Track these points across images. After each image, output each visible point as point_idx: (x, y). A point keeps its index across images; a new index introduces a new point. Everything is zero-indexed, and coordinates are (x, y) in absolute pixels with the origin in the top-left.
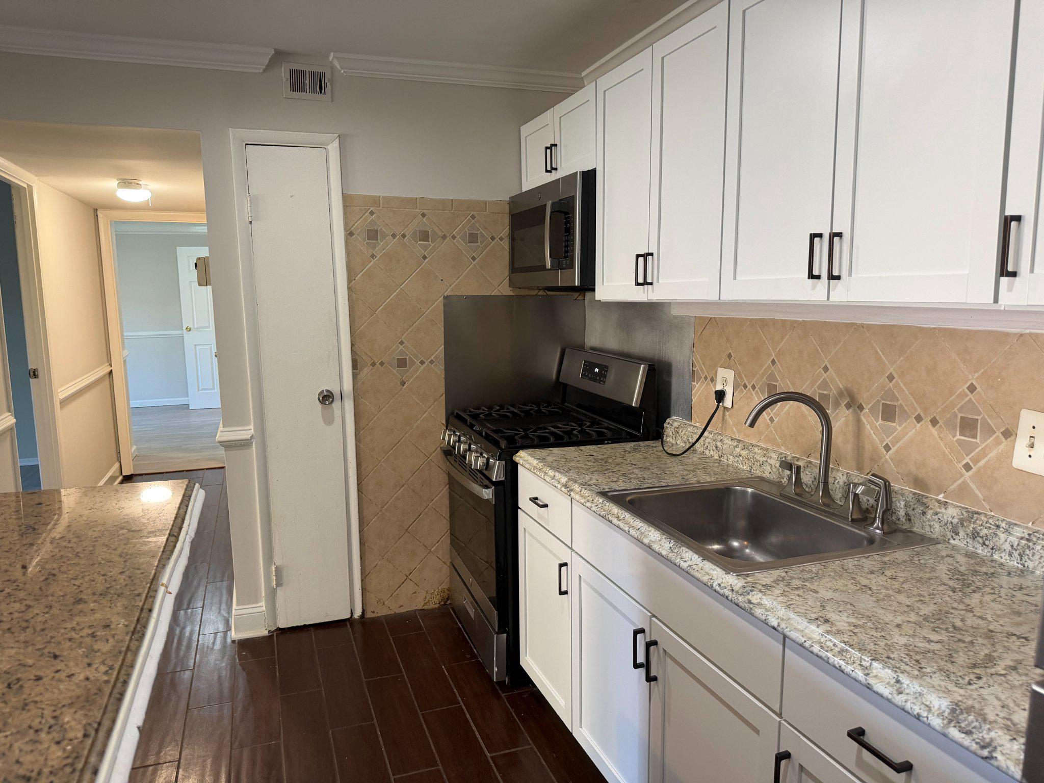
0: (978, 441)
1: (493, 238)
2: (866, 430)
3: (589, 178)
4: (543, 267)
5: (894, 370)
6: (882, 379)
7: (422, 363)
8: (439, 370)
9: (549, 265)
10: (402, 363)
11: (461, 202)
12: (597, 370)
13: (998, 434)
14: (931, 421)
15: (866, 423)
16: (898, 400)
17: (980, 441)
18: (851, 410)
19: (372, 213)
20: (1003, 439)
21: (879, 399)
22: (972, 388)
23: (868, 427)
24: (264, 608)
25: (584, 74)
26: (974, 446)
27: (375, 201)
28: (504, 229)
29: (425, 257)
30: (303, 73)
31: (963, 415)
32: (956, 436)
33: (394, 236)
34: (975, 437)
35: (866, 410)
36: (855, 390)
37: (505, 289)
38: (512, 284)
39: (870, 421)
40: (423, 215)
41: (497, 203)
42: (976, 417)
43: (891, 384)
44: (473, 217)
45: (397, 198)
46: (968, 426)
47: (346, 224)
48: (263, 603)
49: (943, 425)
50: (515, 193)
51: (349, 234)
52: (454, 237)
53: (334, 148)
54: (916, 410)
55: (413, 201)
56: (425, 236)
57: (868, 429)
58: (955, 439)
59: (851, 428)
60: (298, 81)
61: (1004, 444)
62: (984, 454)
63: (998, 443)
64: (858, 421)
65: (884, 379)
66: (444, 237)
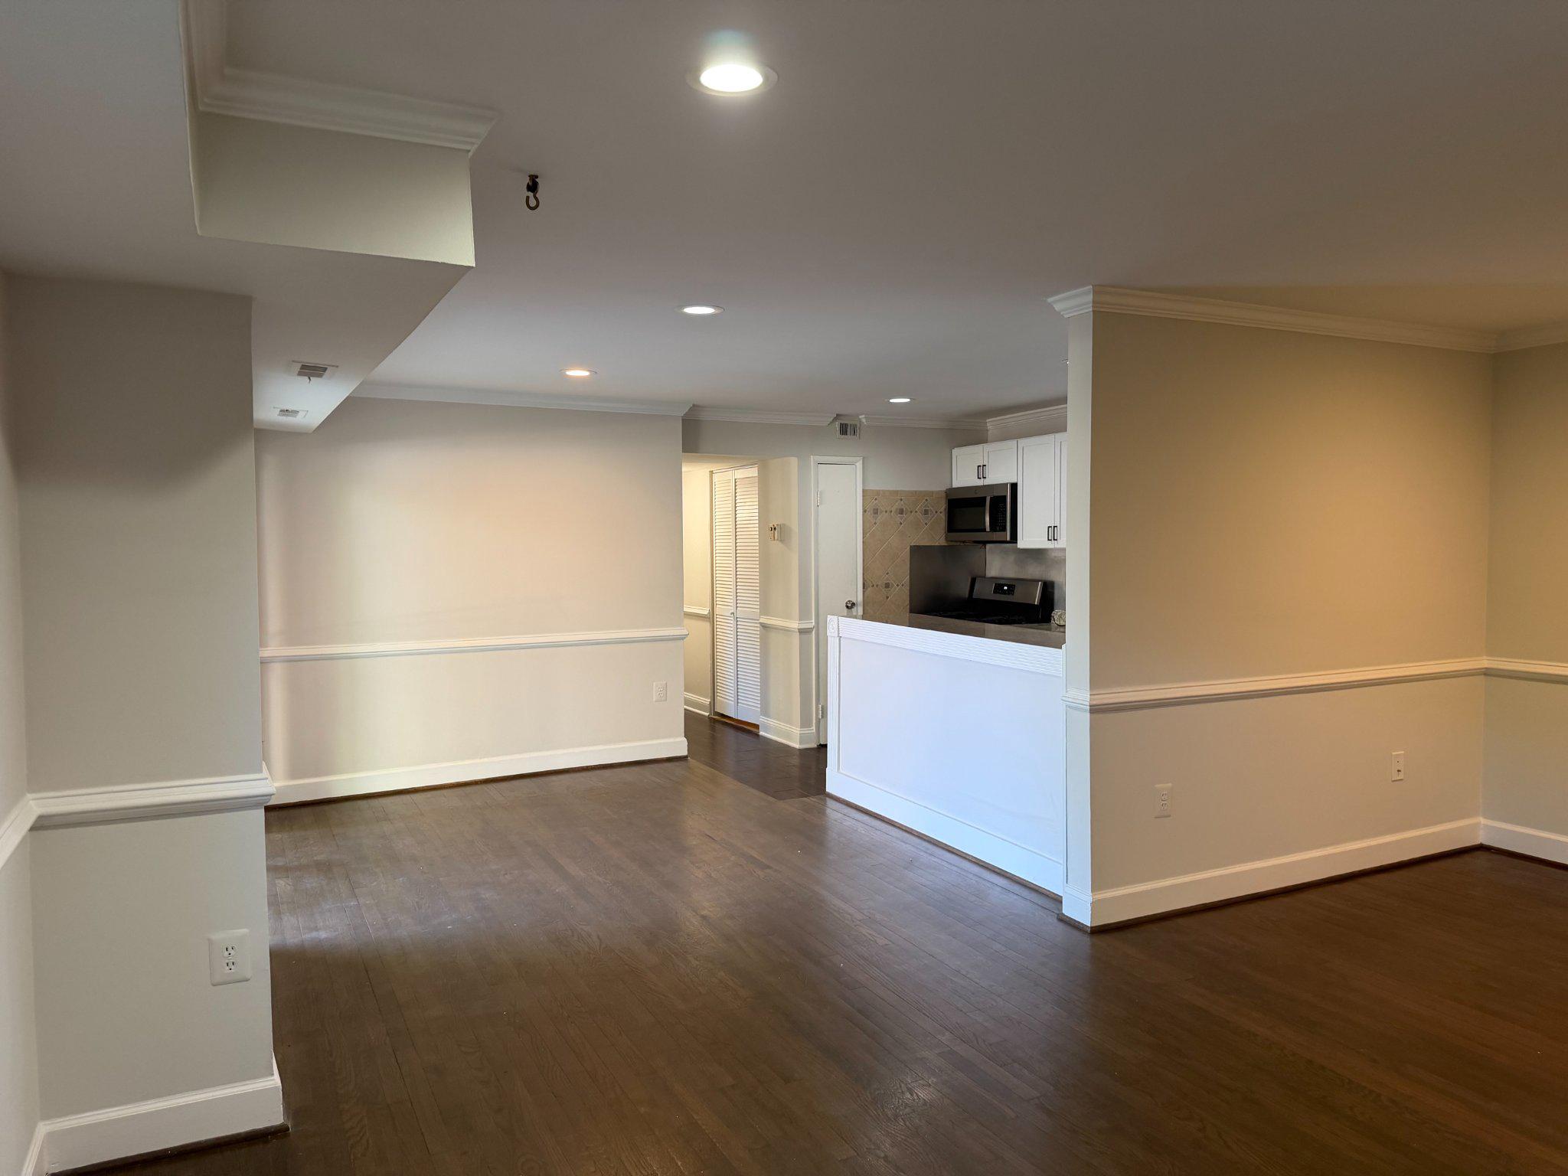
1: (936, 512)
3: (1014, 486)
4: (984, 530)
7: (898, 585)
8: (906, 590)
9: (988, 529)
10: (887, 586)
11: (921, 492)
12: (1006, 588)
19: (876, 499)
24: (814, 731)
25: (988, 420)
27: (878, 492)
28: (943, 506)
29: (901, 524)
30: (846, 425)
33: (886, 512)
37: (942, 542)
38: (947, 539)
40: (901, 500)
41: (938, 492)
44: (927, 500)
45: (888, 491)
47: (863, 506)
48: (814, 728)
50: (949, 487)
51: (865, 511)
52: (916, 512)
53: (859, 465)
55: (896, 492)
56: (901, 512)
60: (844, 430)
66: (911, 512)
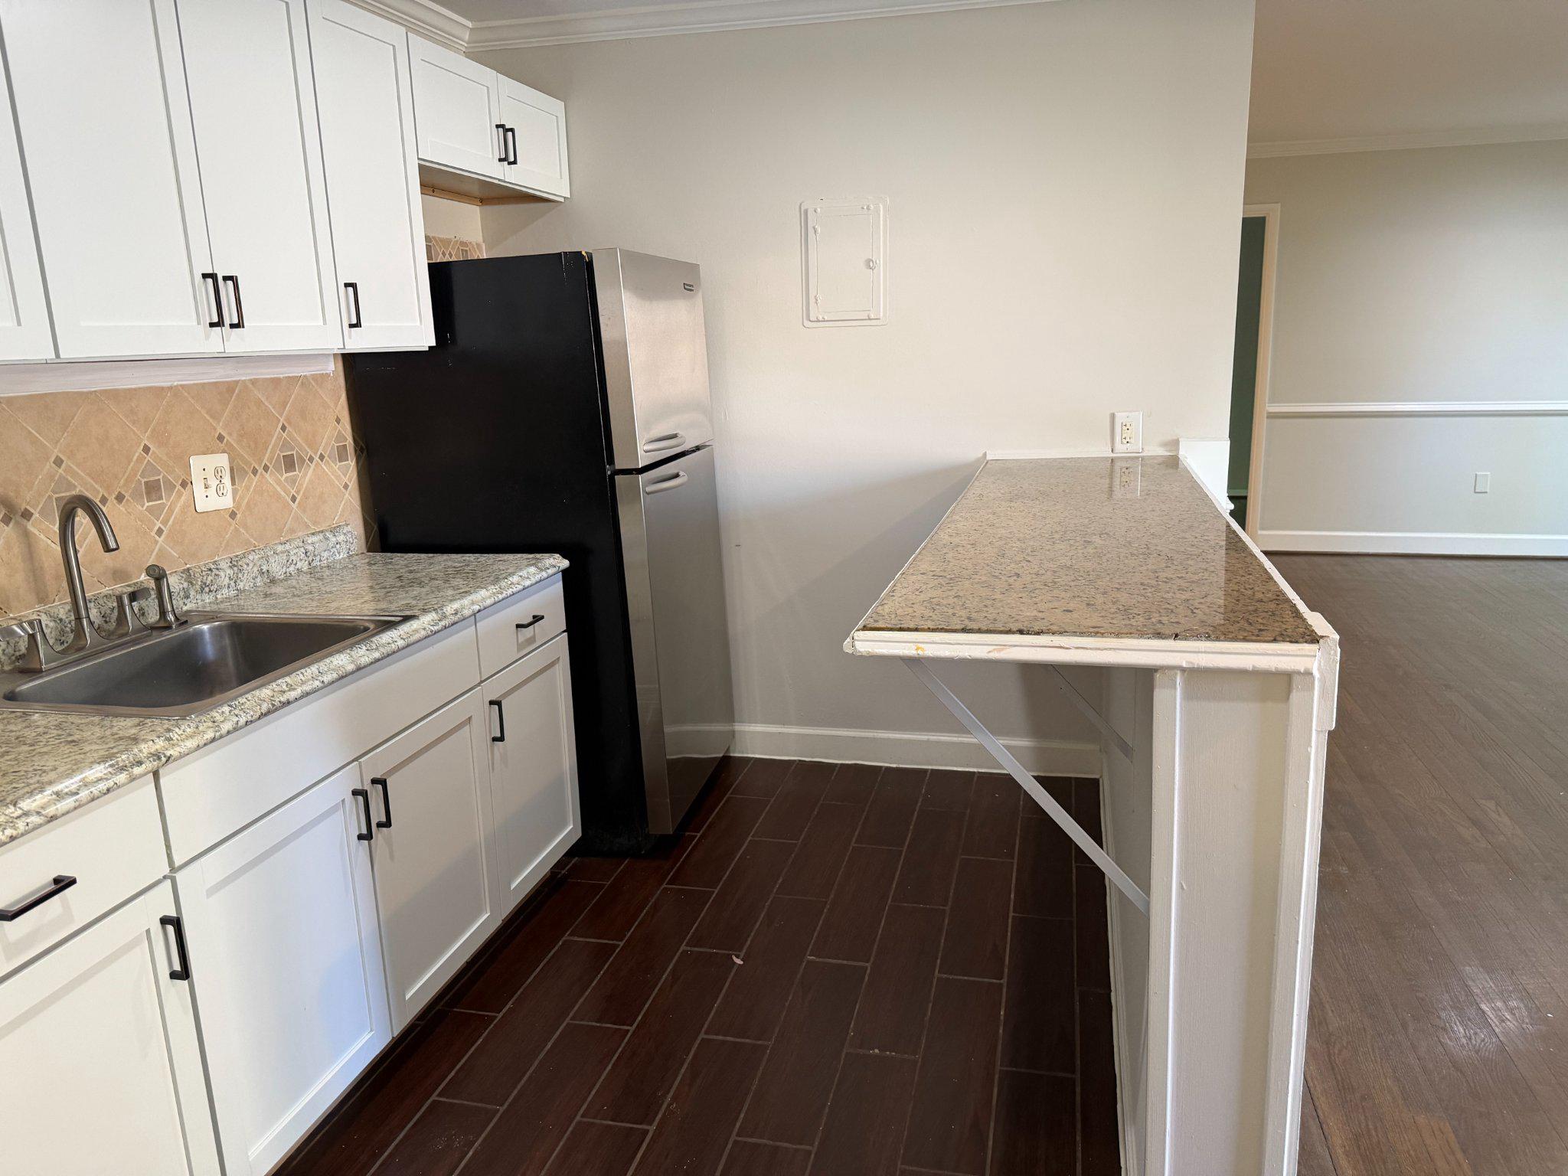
0: (164, 501)
2: (41, 543)
5: (60, 451)
6: (48, 467)
13: (178, 487)
14: (116, 498)
15: (37, 533)
16: (75, 487)
17: (166, 500)
18: (11, 525)
20: (182, 490)
21: (50, 493)
22: (146, 449)
23: (42, 536)
26: (161, 507)
31: (146, 480)
32: (144, 504)
34: (160, 498)
35: (36, 515)
36: (12, 494)
39: (44, 527)
42: (157, 478)
43: (60, 471)
46: (152, 490)
49: (130, 499)
54: (98, 492)
57: (43, 540)
58: (145, 508)
59: (16, 550)
61: (186, 493)
62: (171, 511)
63: (180, 495)
64: (26, 534)
65: (49, 465)
